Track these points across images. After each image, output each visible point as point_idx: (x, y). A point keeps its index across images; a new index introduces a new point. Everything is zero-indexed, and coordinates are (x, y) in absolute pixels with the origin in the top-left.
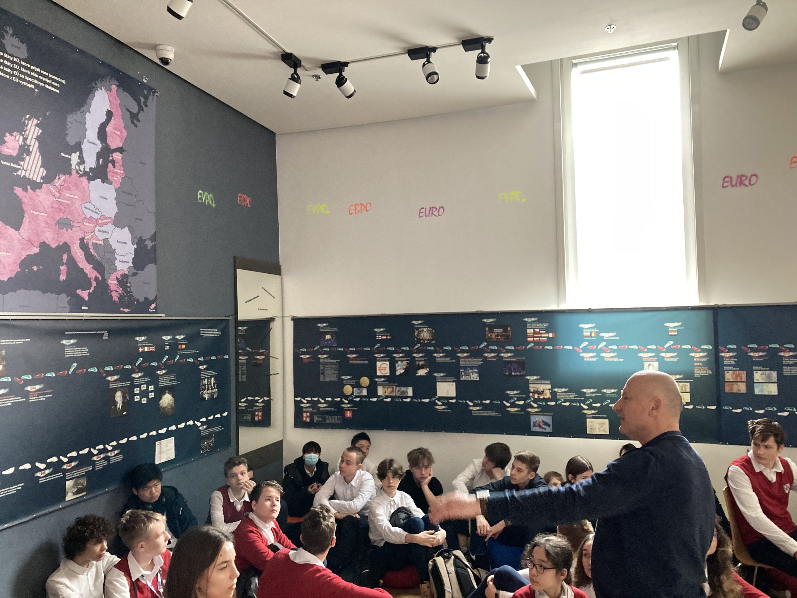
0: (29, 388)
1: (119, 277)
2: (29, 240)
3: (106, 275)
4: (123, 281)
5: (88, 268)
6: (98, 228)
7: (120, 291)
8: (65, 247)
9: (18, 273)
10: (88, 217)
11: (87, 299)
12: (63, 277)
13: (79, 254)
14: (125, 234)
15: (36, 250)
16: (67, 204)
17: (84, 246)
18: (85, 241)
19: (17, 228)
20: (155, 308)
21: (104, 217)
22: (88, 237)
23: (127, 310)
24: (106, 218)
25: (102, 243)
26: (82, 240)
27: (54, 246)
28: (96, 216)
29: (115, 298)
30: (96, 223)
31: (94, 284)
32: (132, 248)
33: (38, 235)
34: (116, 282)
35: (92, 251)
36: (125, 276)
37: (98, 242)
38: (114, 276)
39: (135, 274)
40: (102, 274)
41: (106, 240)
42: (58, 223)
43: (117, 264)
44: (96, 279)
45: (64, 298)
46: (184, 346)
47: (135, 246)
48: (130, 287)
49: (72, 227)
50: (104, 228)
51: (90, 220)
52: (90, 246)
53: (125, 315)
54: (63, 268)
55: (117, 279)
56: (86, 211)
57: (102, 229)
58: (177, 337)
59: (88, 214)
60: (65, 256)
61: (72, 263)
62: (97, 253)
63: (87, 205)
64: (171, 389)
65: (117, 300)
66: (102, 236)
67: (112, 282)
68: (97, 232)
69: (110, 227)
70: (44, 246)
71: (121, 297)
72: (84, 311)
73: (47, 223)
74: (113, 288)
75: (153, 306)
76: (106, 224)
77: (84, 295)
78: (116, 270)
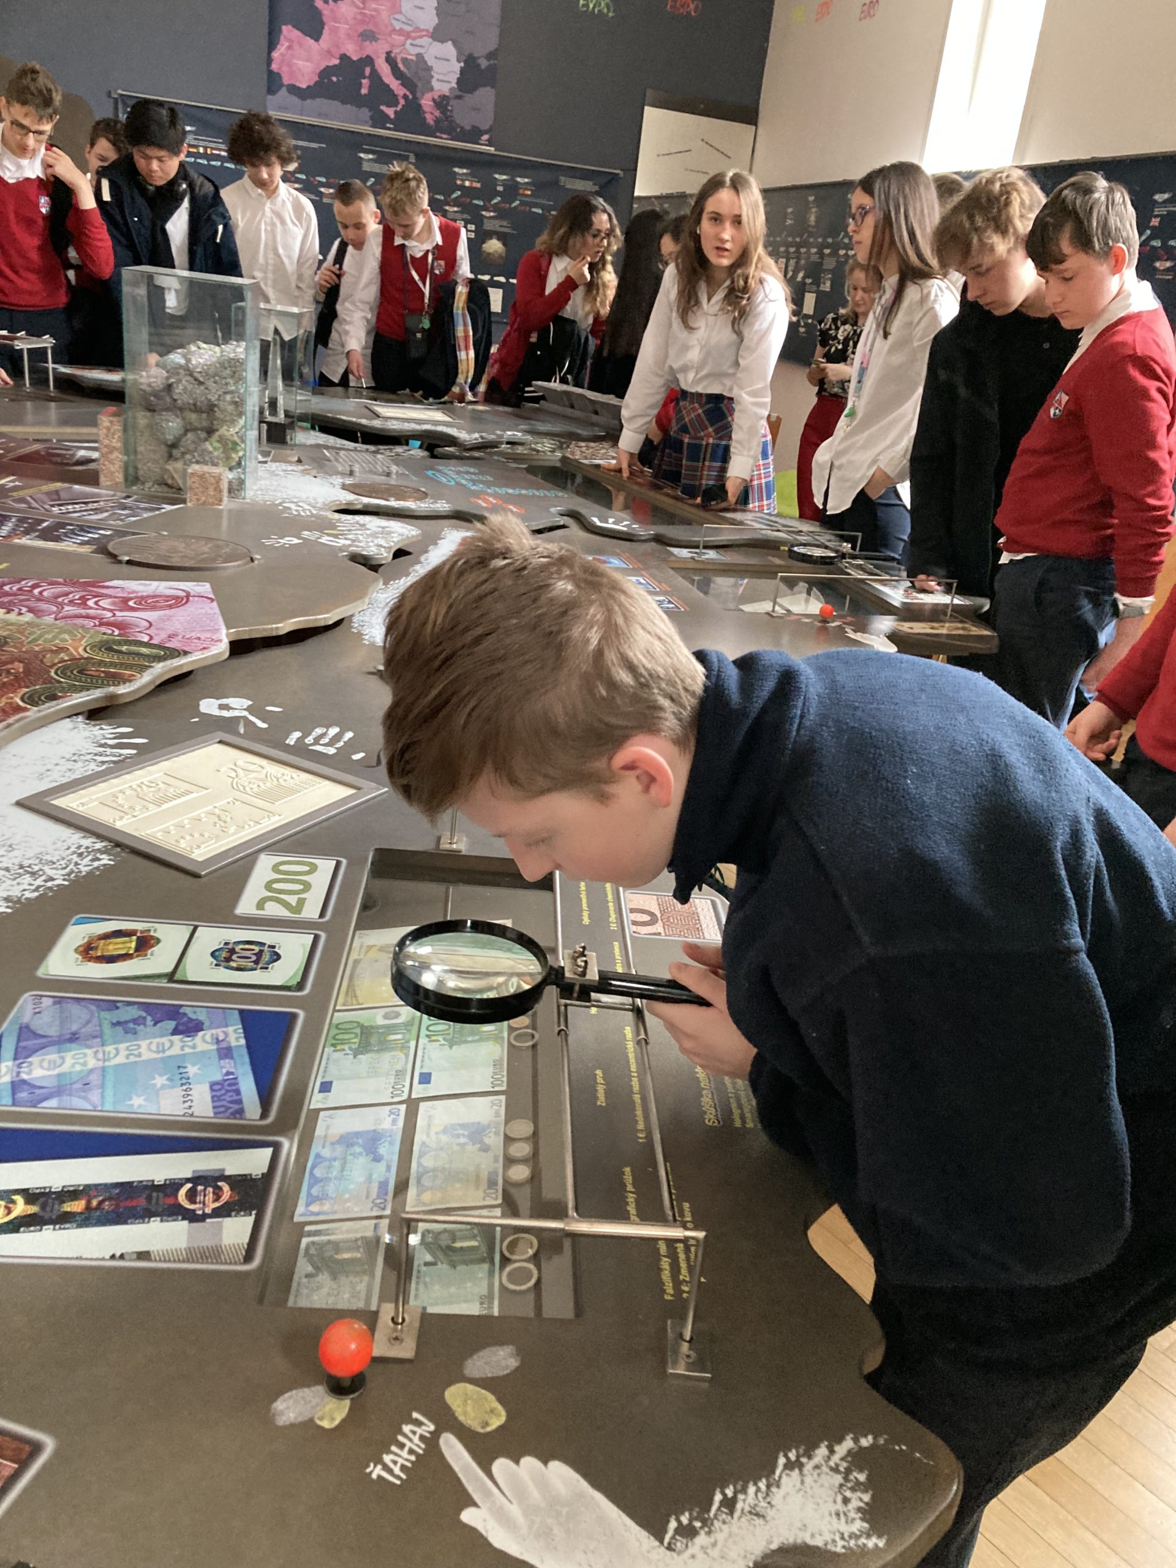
0: (322, 190)
1: (436, 97)
2: (329, 52)
3: (418, 95)
4: (442, 103)
5: (394, 84)
6: (409, 41)
7: (437, 113)
8: (369, 61)
9: (316, 82)
10: (398, 28)
11: (392, 116)
12: (364, 91)
13: (384, 70)
14: (449, 49)
15: (337, 62)
16: (372, 16)
17: (390, 60)
18: (393, 55)
19: (317, 39)
20: (488, 140)
21: (418, 29)
22: (396, 51)
23: (445, 136)
24: (422, 31)
25: (414, 58)
26: (388, 53)
27: (355, 58)
28: (408, 28)
29: (430, 120)
30: (408, 35)
31: (402, 102)
32: (457, 67)
33: (338, 47)
34: (432, 103)
35: (401, 66)
36: (444, 97)
37: (410, 57)
38: (429, 96)
39: (459, 97)
40: (413, 93)
41: (420, 56)
42: (361, 35)
43: (435, 84)
44: (405, 97)
45: (365, 113)
46: (529, 193)
47: (462, 64)
48: (451, 111)
49: (376, 40)
50: (418, 42)
51: (401, 32)
52: (399, 60)
53: (443, 141)
54: (365, 82)
55: (434, 100)
56: (394, 22)
57: (415, 42)
58: (519, 179)
59: (398, 25)
60: (368, 71)
61: (375, 76)
62: (408, 69)
63: (397, 16)
64: (501, 237)
65: (432, 123)
66: (415, 51)
67: (426, 103)
68: (408, 46)
69: (425, 41)
70: (344, 58)
71: (437, 121)
72: (389, 129)
73: (348, 35)
74: (425, 109)
75: (486, 137)
76: (421, 37)
77: (390, 112)
78: (432, 89)
